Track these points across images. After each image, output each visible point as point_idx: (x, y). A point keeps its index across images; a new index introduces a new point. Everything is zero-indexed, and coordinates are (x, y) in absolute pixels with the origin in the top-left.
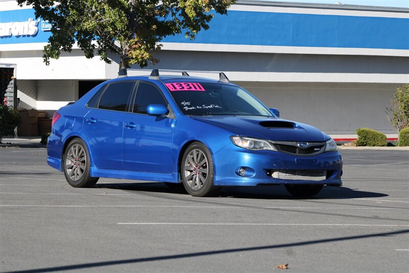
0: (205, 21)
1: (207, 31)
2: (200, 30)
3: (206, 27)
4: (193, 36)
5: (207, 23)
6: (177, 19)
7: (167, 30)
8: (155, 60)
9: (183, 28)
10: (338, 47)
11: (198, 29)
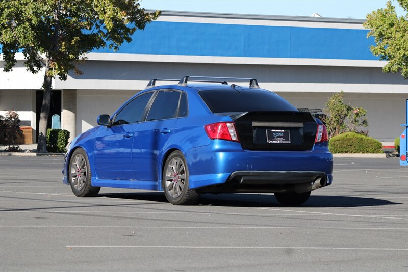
0: (128, 33)
1: (130, 43)
2: (123, 42)
3: (129, 40)
4: (116, 48)
5: (130, 36)
6: (102, 31)
7: (91, 43)
8: (80, 72)
9: (107, 40)
10: (291, 57)
11: (121, 42)
